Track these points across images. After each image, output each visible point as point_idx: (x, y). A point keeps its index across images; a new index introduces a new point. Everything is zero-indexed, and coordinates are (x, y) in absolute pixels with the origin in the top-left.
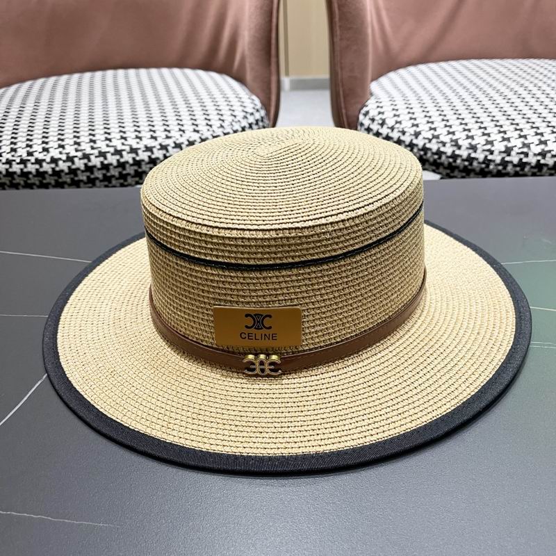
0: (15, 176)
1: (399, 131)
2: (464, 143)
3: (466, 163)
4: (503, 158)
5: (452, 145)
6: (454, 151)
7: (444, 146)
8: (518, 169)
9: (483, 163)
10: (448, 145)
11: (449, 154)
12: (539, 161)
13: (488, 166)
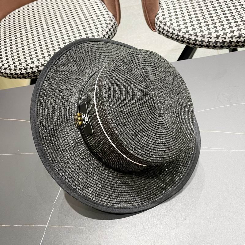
0: (24, 74)
1: (172, 29)
2: (199, 34)
3: (201, 43)
4: (216, 40)
5: (194, 35)
6: (195, 38)
7: (191, 36)
8: (222, 44)
9: (208, 42)
10: (193, 36)
11: (193, 39)
12: (230, 40)
13: (209, 44)
